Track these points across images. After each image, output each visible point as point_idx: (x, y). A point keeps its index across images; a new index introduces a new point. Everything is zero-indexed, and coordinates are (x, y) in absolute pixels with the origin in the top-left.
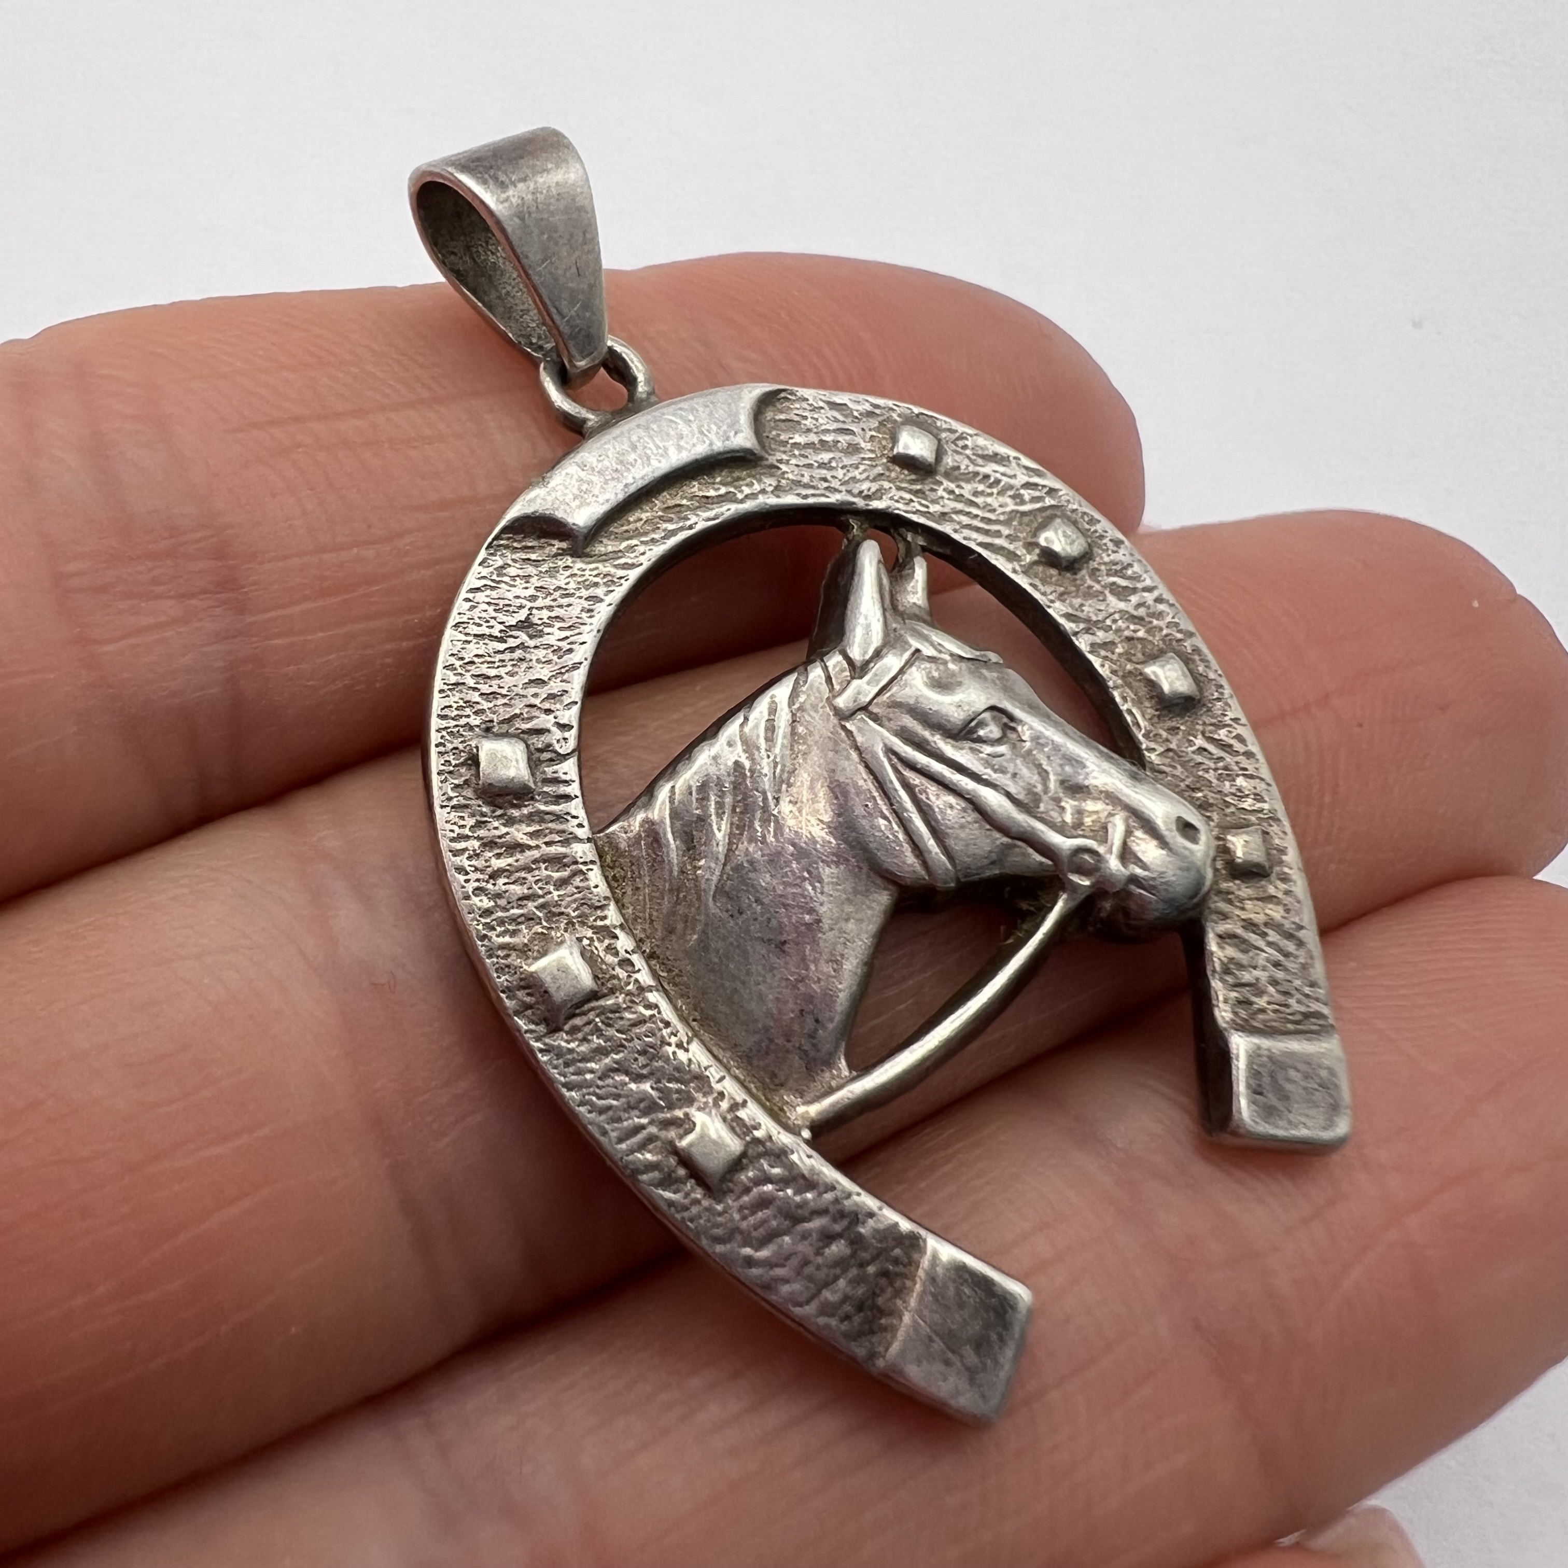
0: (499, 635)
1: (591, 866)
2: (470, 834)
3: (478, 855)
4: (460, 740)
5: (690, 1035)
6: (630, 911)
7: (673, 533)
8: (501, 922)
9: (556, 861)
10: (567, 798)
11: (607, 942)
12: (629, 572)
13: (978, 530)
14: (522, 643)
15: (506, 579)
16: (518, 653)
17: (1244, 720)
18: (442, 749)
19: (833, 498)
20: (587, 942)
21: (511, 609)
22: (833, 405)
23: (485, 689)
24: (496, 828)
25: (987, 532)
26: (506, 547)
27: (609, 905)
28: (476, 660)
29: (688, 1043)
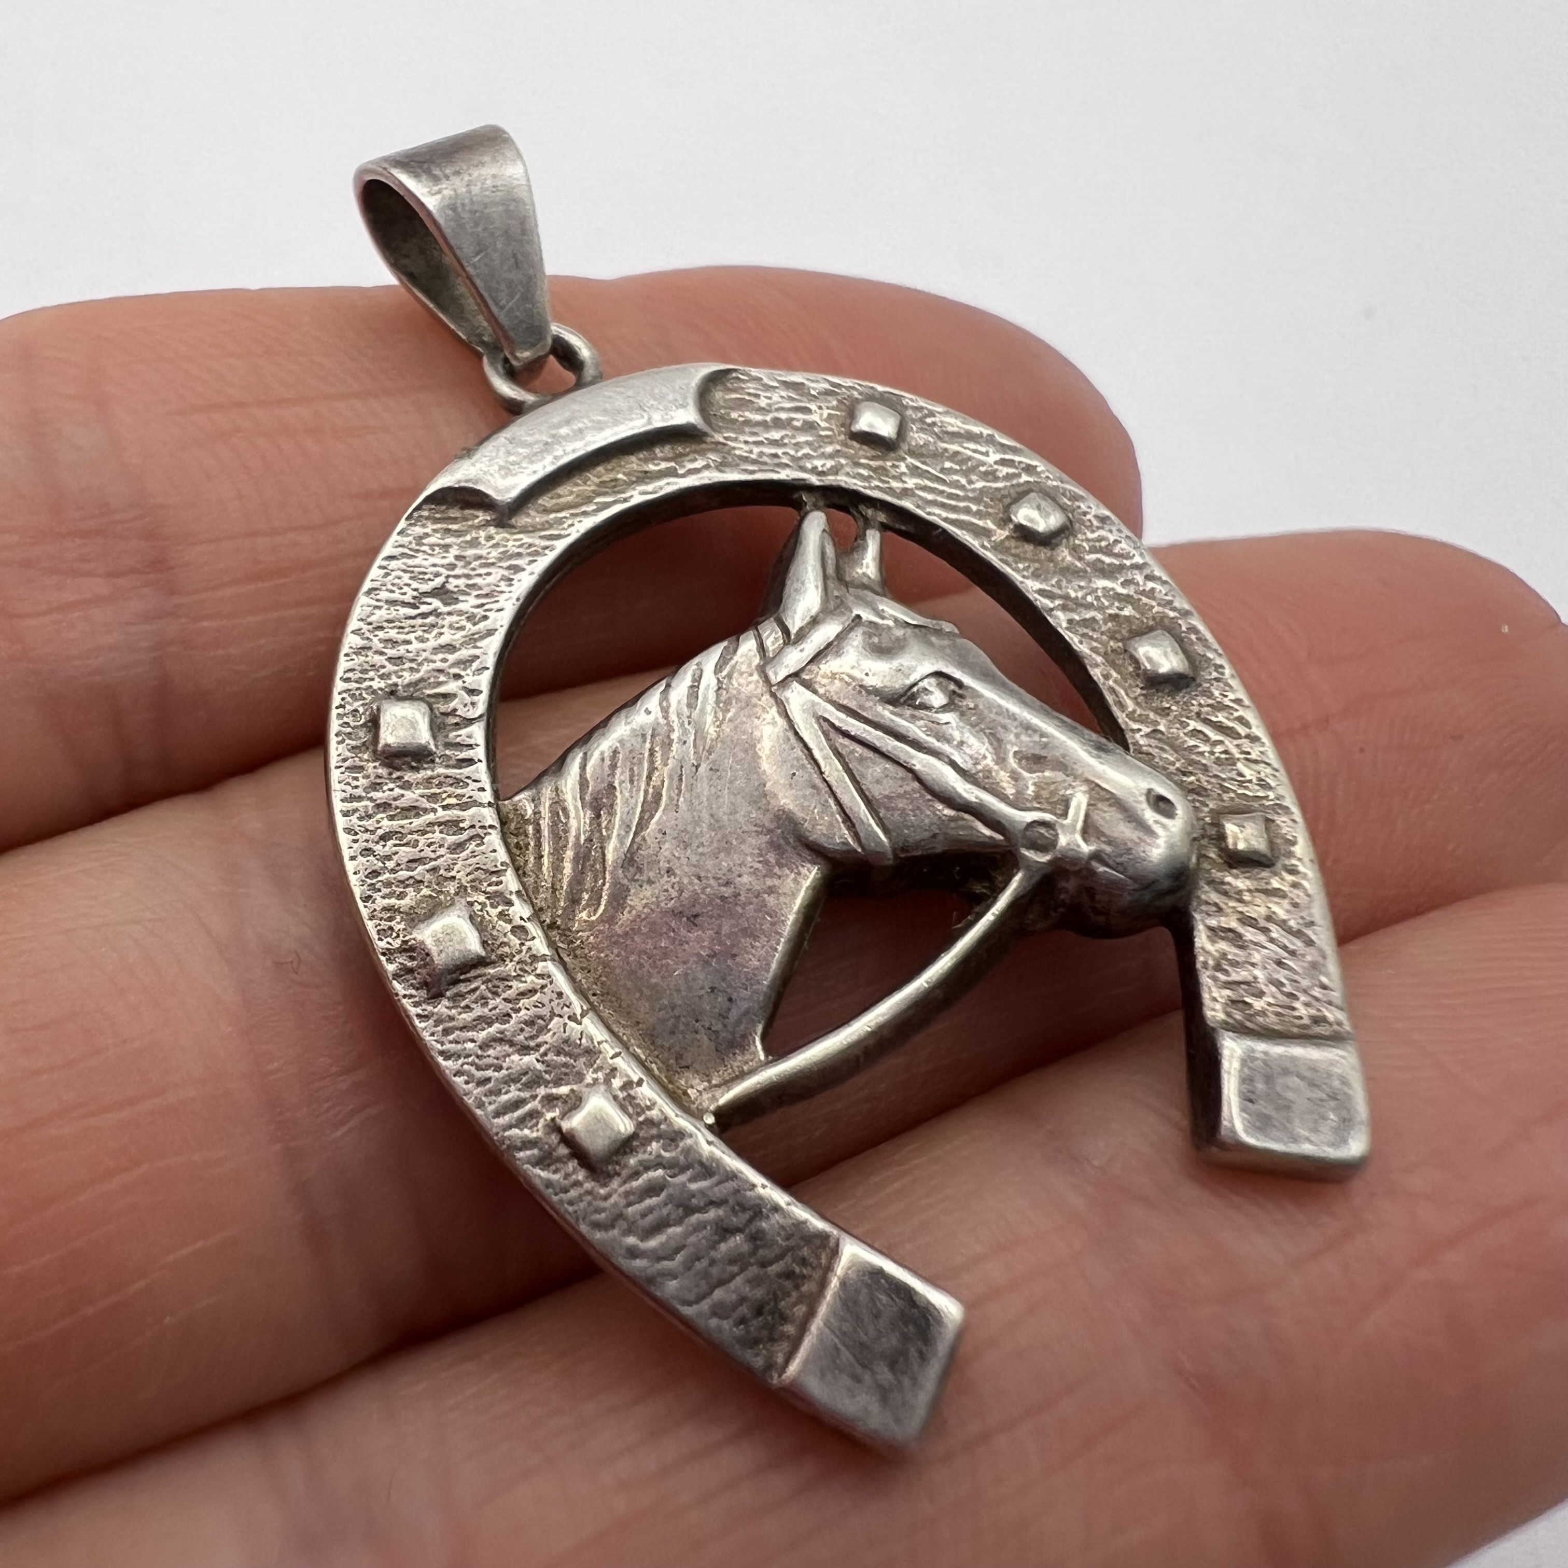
0: (412, 601)
1: (489, 830)
2: (364, 794)
3: (370, 817)
4: (361, 702)
5: (585, 1008)
6: (532, 880)
7: (607, 506)
8: (388, 884)
9: (453, 825)
10: (470, 762)
11: (500, 908)
12: (554, 543)
13: (943, 506)
14: (435, 610)
15: (424, 548)
16: (431, 619)
17: (1247, 702)
18: (341, 711)
19: (783, 475)
20: (479, 907)
21: (427, 577)
22: (787, 385)
23: (391, 652)
24: (391, 790)
25: (954, 509)
26: (427, 518)
27: (506, 870)
28: (385, 624)
29: (582, 1016)
